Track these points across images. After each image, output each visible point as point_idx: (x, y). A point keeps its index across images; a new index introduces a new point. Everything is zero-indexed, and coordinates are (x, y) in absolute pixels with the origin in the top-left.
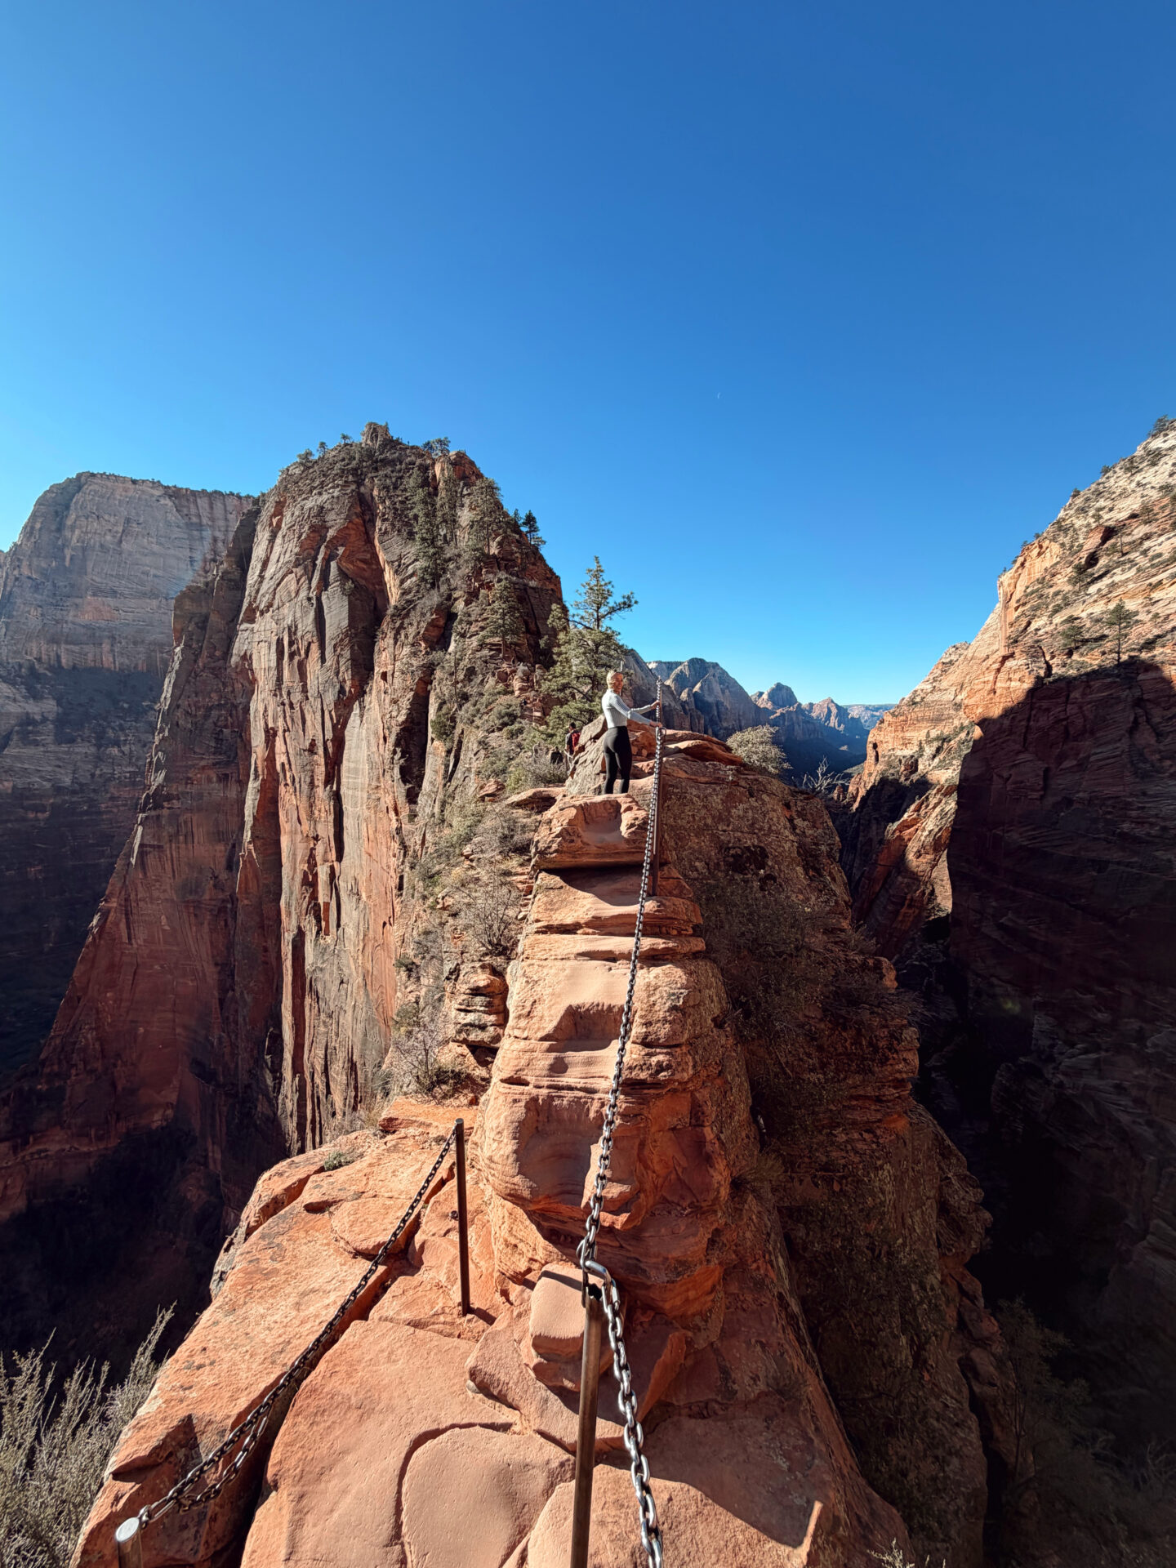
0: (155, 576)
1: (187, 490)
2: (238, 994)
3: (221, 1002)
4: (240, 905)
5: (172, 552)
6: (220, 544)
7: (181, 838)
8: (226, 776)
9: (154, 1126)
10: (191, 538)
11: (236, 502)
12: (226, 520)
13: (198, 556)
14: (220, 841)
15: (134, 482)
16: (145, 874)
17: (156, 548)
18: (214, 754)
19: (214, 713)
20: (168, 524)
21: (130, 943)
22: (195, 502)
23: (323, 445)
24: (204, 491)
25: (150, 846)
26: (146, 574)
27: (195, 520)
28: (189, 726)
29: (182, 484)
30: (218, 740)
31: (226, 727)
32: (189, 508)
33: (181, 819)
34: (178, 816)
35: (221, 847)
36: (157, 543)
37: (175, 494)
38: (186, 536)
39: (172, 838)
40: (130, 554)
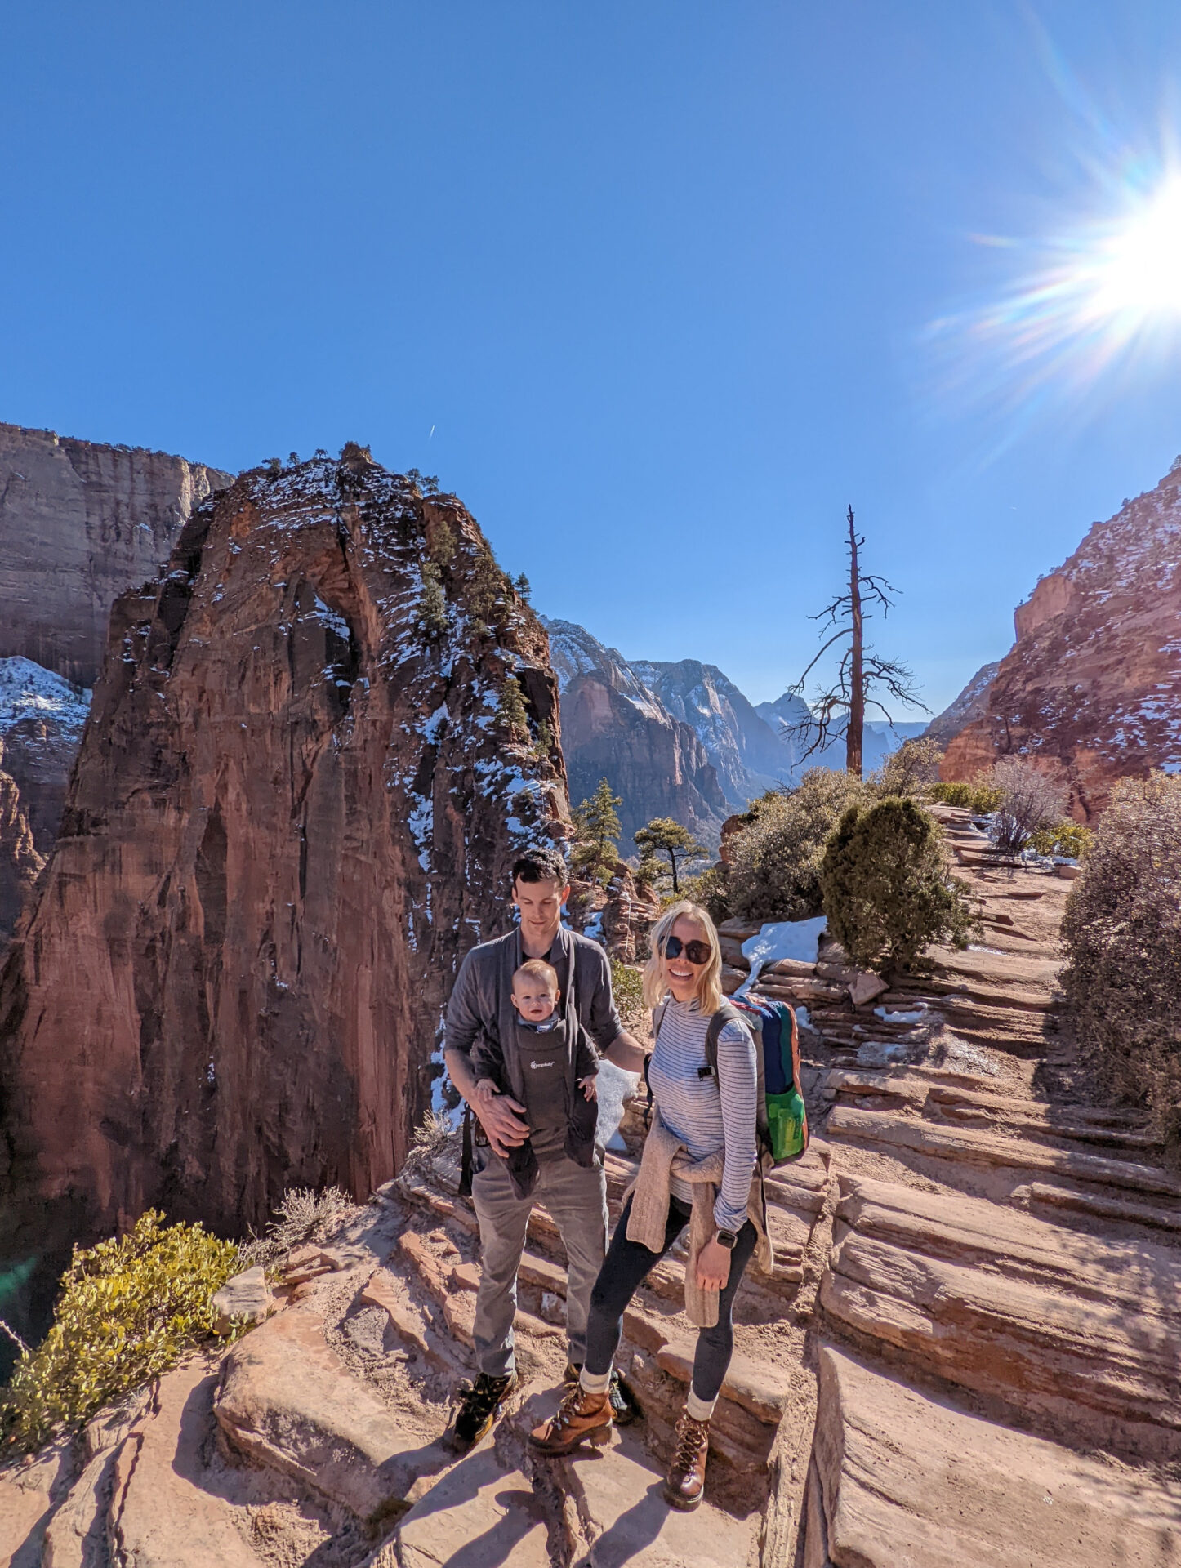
0: (43, 544)
1: (87, 443)
2: (167, 1043)
3: (142, 1051)
4: (174, 944)
5: (64, 516)
6: (123, 508)
7: (108, 868)
8: (164, 800)
9: (53, 1195)
10: (88, 500)
11: (145, 460)
12: (133, 480)
13: (95, 521)
14: (152, 873)
15: (24, 432)
16: (62, 905)
17: (45, 510)
18: (152, 775)
19: (153, 731)
20: (62, 482)
21: (37, 983)
22: (96, 458)
23: (293, 455)
24: (107, 445)
25: (72, 876)
26: (32, 540)
27: (94, 478)
28: (124, 744)
29: (80, 436)
30: (157, 761)
31: (166, 747)
32: (87, 463)
33: (109, 847)
34: (107, 842)
35: (152, 880)
36: (47, 505)
37: (73, 447)
38: (82, 497)
39: (98, 867)
40: (14, 516)
